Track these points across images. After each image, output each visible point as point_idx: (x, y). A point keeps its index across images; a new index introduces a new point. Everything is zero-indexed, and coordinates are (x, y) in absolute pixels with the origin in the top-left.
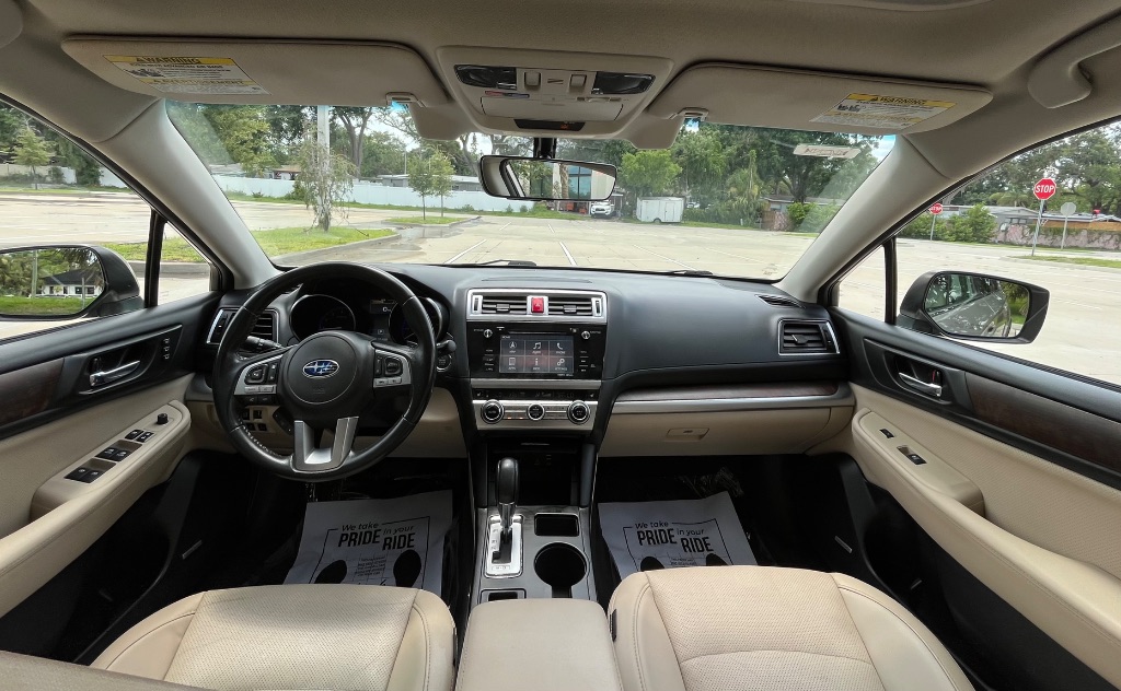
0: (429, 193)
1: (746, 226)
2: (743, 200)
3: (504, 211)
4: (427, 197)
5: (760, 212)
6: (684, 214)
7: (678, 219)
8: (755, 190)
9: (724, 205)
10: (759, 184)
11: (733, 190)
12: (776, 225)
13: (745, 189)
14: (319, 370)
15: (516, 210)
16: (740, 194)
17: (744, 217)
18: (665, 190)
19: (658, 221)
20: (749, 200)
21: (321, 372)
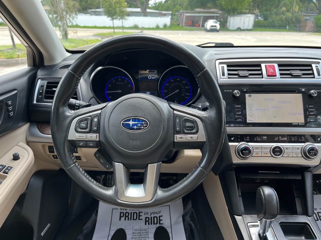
0: (115, 18)
1: (290, 30)
2: (289, 15)
3: (155, 27)
4: (115, 21)
5: (298, 21)
6: (254, 24)
7: (250, 27)
8: (297, 9)
9: (278, 18)
10: (299, 5)
11: (284, 9)
12: (307, 29)
13: (290, 8)
14: (134, 125)
15: (161, 26)
16: (288, 11)
17: (289, 24)
18: (244, 11)
19: (239, 29)
20: (293, 14)
21: (135, 127)
